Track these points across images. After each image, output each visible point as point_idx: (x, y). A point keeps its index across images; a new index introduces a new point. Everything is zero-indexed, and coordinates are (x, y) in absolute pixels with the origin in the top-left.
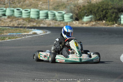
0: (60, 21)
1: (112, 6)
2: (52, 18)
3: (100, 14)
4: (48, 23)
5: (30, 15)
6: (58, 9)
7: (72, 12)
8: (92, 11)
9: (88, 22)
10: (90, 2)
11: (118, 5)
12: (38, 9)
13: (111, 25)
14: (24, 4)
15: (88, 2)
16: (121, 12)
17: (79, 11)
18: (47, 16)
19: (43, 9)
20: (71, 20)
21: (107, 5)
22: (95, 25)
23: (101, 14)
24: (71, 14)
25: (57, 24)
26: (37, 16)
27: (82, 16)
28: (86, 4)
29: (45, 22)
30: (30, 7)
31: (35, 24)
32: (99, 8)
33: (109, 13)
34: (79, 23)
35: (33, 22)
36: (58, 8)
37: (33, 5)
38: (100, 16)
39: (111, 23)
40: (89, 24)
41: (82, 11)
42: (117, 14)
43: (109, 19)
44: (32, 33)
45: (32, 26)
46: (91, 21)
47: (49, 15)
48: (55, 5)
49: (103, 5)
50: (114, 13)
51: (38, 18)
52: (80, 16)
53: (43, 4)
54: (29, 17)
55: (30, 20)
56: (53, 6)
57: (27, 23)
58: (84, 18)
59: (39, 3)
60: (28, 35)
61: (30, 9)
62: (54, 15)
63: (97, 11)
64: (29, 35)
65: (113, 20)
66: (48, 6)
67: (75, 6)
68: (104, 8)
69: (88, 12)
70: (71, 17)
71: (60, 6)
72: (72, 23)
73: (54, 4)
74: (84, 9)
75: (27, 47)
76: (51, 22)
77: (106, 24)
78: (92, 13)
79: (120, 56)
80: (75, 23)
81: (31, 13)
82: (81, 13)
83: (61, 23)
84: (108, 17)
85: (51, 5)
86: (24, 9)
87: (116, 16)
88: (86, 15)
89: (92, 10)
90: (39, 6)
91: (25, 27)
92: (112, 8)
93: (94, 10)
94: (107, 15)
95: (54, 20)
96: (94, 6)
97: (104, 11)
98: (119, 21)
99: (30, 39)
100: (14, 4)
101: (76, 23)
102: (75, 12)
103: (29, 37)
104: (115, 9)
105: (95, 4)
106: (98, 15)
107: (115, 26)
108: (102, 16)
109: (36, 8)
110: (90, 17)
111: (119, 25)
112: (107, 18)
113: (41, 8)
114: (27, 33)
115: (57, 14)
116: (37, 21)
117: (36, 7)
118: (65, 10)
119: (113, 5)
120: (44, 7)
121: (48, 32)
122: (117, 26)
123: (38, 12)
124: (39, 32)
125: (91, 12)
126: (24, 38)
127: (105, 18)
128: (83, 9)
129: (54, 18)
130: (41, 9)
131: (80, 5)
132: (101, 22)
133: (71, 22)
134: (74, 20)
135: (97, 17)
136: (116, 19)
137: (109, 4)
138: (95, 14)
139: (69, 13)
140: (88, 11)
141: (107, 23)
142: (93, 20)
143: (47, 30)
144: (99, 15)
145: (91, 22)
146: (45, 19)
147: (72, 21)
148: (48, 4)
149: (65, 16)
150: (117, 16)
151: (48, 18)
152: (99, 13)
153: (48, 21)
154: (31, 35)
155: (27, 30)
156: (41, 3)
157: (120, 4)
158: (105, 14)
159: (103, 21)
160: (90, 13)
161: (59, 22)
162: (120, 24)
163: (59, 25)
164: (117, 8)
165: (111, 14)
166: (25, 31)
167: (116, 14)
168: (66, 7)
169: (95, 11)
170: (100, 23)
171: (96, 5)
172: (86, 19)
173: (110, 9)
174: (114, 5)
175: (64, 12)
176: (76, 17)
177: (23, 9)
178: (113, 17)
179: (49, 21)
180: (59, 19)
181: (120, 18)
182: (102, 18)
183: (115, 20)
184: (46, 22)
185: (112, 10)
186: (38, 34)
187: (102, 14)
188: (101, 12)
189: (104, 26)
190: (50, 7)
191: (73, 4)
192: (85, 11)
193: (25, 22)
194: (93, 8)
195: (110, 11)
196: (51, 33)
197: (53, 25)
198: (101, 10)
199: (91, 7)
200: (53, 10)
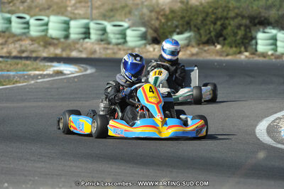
0: (118, 44)
1: (236, 11)
2: (99, 37)
3: (209, 29)
4: (89, 49)
5: (47, 29)
6: (113, 16)
7: (144, 24)
8: (192, 23)
9: (183, 48)
10: (188, 3)
11: (250, 8)
12: (66, 16)
13: (235, 54)
14: (33, 5)
16: (258, 26)
17: (161, 22)
18: (87, 34)
19: (77, 16)
20: (143, 42)
21: (226, 8)
22: (197, 54)
23: (212, 29)
24: (143, 29)
25: (109, 51)
26: (65, 33)
27: (167, 33)
28: (177, 6)
29: (82, 46)
30: (47, 12)
31: (58, 51)
32: (207, 14)
33: (229, 28)
35: (55, 45)
36: (112, 14)
37: (55, 7)
38: (210, 33)
39: (234, 49)
40: (185, 51)
41: (167, 22)
42: (248, 30)
43: (229, 40)
44: (51, 73)
45: (51, 56)
46: (188, 45)
47: (92, 31)
48: (106, 7)
49: (216, 9)
50: (242, 28)
51: (67, 37)
52: (164, 33)
53: (78, 5)
54: (46, 35)
55: (47, 41)
56: (102, 10)
57: (41, 49)
59: (68, 3)
60: (43, 76)
61: (48, 16)
62: (104, 30)
63: (202, 23)
64: (45, 75)
65: (239, 44)
66: (89, 9)
67: (151, 11)
68: (220, 16)
69: (183, 25)
70: (143, 37)
71: (117, 10)
72: (144, 50)
73: (103, 4)
74: (173, 18)
75: (40, 104)
76: (97, 48)
77: (223, 52)
78: (190, 27)
79: (256, 126)
80: (151, 49)
81: (51, 25)
82: (165, 27)
83: (120, 49)
84: (227, 37)
85: (97, 8)
86: (35, 15)
87: (245, 34)
88: (178, 30)
89: (191, 20)
90: (69, 9)
91: (36, 59)
92: (237, 15)
93: (196, 19)
94: (225, 32)
95: (103, 43)
96: (196, 10)
97: (219, 23)
98: (252, 45)
99: (48, 86)
100: (11, 4)
101: (154, 49)
102: (152, 25)
103: (45, 80)
104: (243, 17)
105: (197, 6)
106: (206, 31)
107: (245, 56)
108: (213, 34)
109: (63, 14)
110: (187, 35)
111: (253, 56)
112: (225, 39)
113: (74, 13)
114: (41, 72)
115: (109, 28)
116: (63, 43)
117: (60, 10)
118: (129, 20)
119: (238, 8)
120: (81, 12)
121: (90, 71)
122: (249, 58)
123: (67, 23)
124: (68, 69)
125: (188, 23)
126: (33, 82)
127: (221, 39)
128: (170, 17)
129: (104, 37)
130: (72, 16)
131: (163, 7)
132: (212, 47)
133: (143, 46)
134: (150, 42)
135: (203, 37)
136: (247, 41)
137: (229, 7)
138: (199, 29)
139: (138, 26)
140: (181, 22)
141: (224, 49)
142: (193, 43)
143: (87, 64)
144: (208, 32)
145: (189, 48)
146: (82, 41)
147: (145, 45)
148: (89, 4)
149: (129, 33)
150: (249, 35)
151: (89, 38)
152: (207, 27)
153: (89, 44)
154: (49, 76)
155: (42, 64)
156: (73, 2)
157: (255, 7)
158: (222, 30)
159: (216, 44)
160: (185, 27)
161: (115, 47)
162: (255, 52)
163: (114, 53)
164: (248, 16)
165: (235, 31)
166: (34, 66)
167: (245, 30)
168: (130, 12)
169: (199, 22)
170: (208, 50)
171: (201, 8)
173: (233, 18)
174: (241, 9)
175: (126, 25)
176: (155, 35)
177: (31, 16)
178: (238, 37)
179: (93, 43)
180: (114, 41)
181: (255, 38)
182: (214, 38)
183: (242, 43)
184: (85, 46)
185: (236, 21)
186: (65, 74)
187: (214, 29)
188: (212, 26)
189: (218, 58)
190: (95, 12)
191: (146, 6)
192: (175, 23)
193: (35, 46)
194: (194, 15)
195: (232, 22)
196: (96, 72)
197: (100, 53)
198: (213, 20)
199: (189, 14)
200: (102, 20)
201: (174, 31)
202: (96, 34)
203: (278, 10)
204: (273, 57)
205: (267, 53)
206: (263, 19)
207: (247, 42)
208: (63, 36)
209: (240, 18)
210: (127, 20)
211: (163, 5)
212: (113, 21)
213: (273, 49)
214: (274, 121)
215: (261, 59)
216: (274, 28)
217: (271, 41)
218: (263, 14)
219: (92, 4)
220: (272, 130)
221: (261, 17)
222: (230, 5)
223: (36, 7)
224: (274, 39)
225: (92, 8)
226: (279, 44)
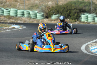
0: (34, 18)
1: (74, 7)
2: (28, 16)
3: (65, 13)
4: (24, 20)
5: (10, 13)
6: (32, 9)
7: (43, 12)
8: (59, 11)
9: (56, 20)
10: (58, 4)
12: (16, 9)
13: (74, 22)
14: (5, 5)
15: (56, 4)
16: (82, 13)
17: (49, 11)
18: (23, 15)
20: (42, 18)
21: (71, 6)
23: (66, 13)
24: (43, 13)
25: (31, 21)
26: (16, 14)
27: (51, 15)
28: (54, 5)
29: (21, 19)
30: (10, 7)
31: (13, 21)
32: (64, 8)
33: (72, 13)
34: (49, 20)
35: (13, 19)
36: (32, 8)
37: (12, 5)
38: (65, 15)
39: (74, 20)
41: (51, 11)
42: (78, 14)
43: (72, 17)
44: (11, 28)
45: (11, 22)
46: (58, 19)
47: (25, 14)
48: (30, 5)
49: (68, 6)
50: (76, 13)
51: (16, 16)
52: (49, 15)
53: (20, 5)
54: (9, 15)
55: (10, 17)
56: (28, 7)
57: (7, 20)
58: (52, 17)
59: (17, 4)
60: (8, 29)
61: (10, 9)
62: (29, 14)
65: (75, 18)
66: (24, 6)
67: (45, 7)
68: (69, 9)
69: (56, 12)
70: (43, 16)
71: (34, 6)
72: (43, 20)
73: (29, 5)
74: (53, 9)
75: (7, 38)
76: (27, 19)
77: (70, 21)
78: (59, 12)
79: (81, 47)
80: (45, 20)
81: (11, 11)
82: (50, 12)
83: (34, 20)
84: (71, 16)
85: (27, 6)
86: (5, 8)
87: (77, 15)
88: (54, 14)
89: (59, 10)
90: (17, 6)
91: (6, 23)
94: (70, 14)
95: (29, 18)
96: (61, 7)
97: (68, 11)
98: (80, 19)
99: (10, 32)
101: (46, 20)
102: (46, 12)
104: (77, 9)
105: (61, 5)
107: (77, 23)
108: (66, 15)
109: (15, 8)
110: (57, 15)
111: (80, 23)
112: (70, 17)
113: (19, 8)
114: (8, 28)
115: (31, 13)
116: (15, 18)
117: (14, 7)
118: (38, 10)
119: (75, 6)
120: (21, 7)
121: (24, 27)
123: (16, 11)
124: (17, 27)
125: (58, 11)
126: (5, 31)
127: (69, 17)
128: (52, 9)
129: (29, 16)
133: (42, 19)
134: (45, 17)
137: (72, 6)
138: (62, 13)
139: (41, 12)
140: (55, 11)
141: (70, 20)
143: (23, 25)
144: (65, 14)
146: (21, 17)
147: (43, 19)
148: (24, 4)
149: (38, 14)
150: (79, 15)
151: (24, 16)
152: (64, 13)
153: (24, 18)
154: (10, 29)
155: (8, 25)
156: (19, 4)
157: (81, 6)
158: (69, 14)
159: (67, 19)
160: (57, 13)
161: (33, 19)
162: (81, 21)
163: (33, 21)
165: (74, 14)
166: (5, 26)
167: (77, 14)
168: (38, 7)
169: (62, 11)
172: (54, 17)
173: (73, 10)
174: (76, 7)
175: (37, 12)
176: (46, 15)
177: (4, 9)
178: (75, 16)
179: (25, 18)
180: (33, 17)
181: (81, 17)
182: (67, 17)
184: (22, 19)
185: (74, 11)
186: (16, 29)
190: (26, 7)
191: (44, 5)
192: (54, 11)
193: (6, 19)
194: (60, 9)
195: (73, 11)
196: (26, 28)
197: (28, 21)
198: (66, 10)
199: (58, 8)
200: (28, 10)
201: (53, 14)
202: (26, 15)
203: (89, 7)
204: (87, 23)
205: (85, 22)
206: (83, 10)
207: (78, 18)
208: (15, 15)
209: (75, 10)
210: (37, 10)
211: (49, 5)
212: (32, 10)
213: (87, 21)
214: (87, 45)
215: (83, 24)
216: (87, 13)
217: (86, 18)
218: (83, 8)
219: (25, 5)
220: (87, 48)
221: (83, 9)
222: (72, 5)
223: (6, 5)
224: (87, 17)
225: (25, 6)
226: (89, 18)
